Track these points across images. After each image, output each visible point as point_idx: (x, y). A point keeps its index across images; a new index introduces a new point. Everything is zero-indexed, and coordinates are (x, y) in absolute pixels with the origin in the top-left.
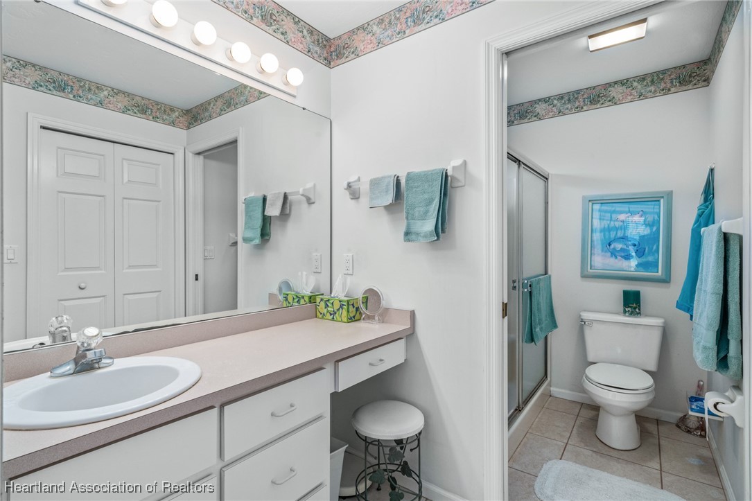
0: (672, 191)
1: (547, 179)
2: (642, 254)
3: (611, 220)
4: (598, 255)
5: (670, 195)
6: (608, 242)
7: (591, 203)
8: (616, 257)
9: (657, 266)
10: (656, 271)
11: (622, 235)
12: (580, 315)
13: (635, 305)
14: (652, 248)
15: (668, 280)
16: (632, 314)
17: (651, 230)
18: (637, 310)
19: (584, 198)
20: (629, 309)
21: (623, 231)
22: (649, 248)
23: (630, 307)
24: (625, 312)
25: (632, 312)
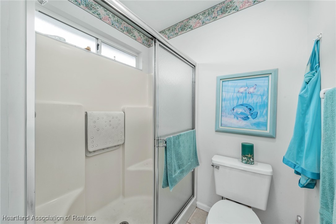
0: (278, 69)
1: (195, 66)
2: (255, 116)
3: (234, 93)
4: (226, 116)
5: (276, 71)
6: (232, 108)
7: (221, 81)
8: (237, 118)
9: (266, 126)
10: (265, 129)
11: (241, 103)
12: (212, 160)
13: (249, 156)
14: (263, 112)
15: (274, 136)
16: (247, 163)
17: (262, 98)
18: (251, 160)
19: (217, 77)
20: (246, 158)
21: (242, 100)
22: (260, 112)
23: (247, 157)
24: (243, 160)
25: (248, 161)
